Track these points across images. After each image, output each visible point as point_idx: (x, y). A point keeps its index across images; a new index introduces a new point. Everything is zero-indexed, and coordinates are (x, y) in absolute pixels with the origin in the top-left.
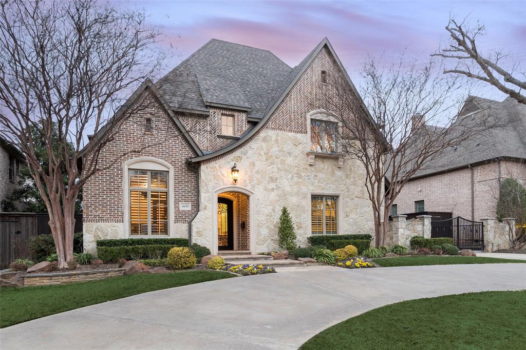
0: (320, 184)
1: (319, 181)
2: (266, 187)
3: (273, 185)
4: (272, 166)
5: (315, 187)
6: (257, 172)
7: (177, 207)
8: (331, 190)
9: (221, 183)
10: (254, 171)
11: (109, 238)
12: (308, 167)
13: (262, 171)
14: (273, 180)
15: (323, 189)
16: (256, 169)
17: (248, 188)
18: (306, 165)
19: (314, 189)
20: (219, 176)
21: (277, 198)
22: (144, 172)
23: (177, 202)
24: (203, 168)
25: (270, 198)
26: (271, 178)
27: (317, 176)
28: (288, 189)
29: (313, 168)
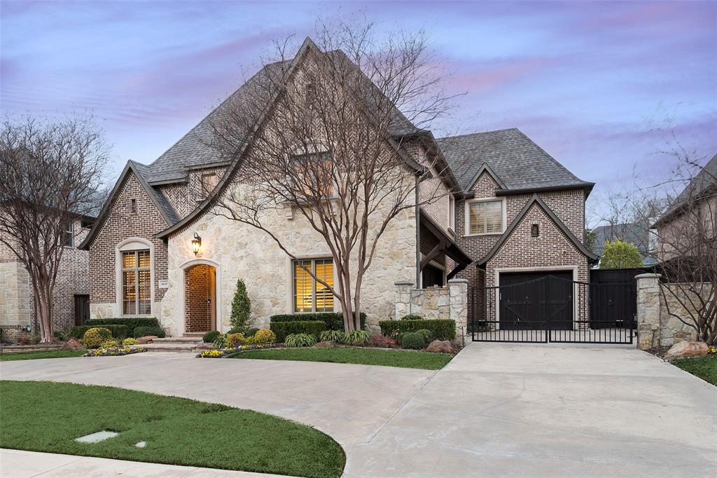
0: (303, 244)
1: (302, 240)
2: (233, 255)
3: (242, 253)
4: (241, 229)
5: (296, 248)
6: (224, 239)
7: (156, 285)
8: (321, 250)
9: (186, 257)
10: (220, 238)
11: (106, 317)
12: (287, 222)
13: (229, 237)
14: (242, 246)
15: (308, 250)
16: (223, 235)
17: (213, 260)
18: (284, 220)
19: (295, 251)
20: (184, 249)
21: (247, 268)
22: (132, 253)
23: (156, 280)
24: (170, 242)
25: (239, 269)
26: (240, 243)
27: (298, 233)
28: (260, 255)
29: (294, 223)
